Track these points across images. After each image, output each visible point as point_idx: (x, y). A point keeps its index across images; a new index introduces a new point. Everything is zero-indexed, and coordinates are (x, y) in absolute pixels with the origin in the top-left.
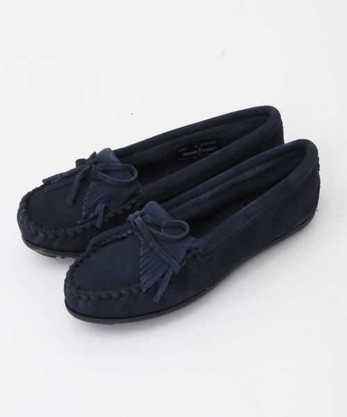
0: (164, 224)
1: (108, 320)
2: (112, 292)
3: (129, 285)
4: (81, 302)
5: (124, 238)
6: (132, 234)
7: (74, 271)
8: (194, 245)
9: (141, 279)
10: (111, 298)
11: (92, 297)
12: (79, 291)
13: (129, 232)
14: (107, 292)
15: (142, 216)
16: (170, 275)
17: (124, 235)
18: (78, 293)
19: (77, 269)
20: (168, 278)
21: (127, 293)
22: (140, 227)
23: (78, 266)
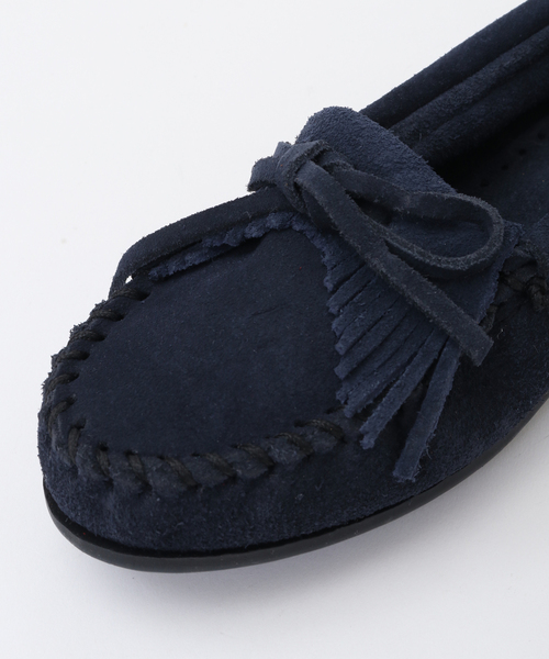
0: (408, 202)
1: (222, 558)
2: (234, 456)
3: (299, 424)
4: (110, 502)
5: (249, 245)
6: (284, 229)
7: (73, 377)
8: (520, 252)
9: (339, 395)
10: (234, 478)
11: (158, 481)
12: (102, 458)
13: (273, 221)
14: (213, 458)
15: (317, 160)
16: (450, 374)
17: (253, 232)
18: (97, 467)
19: (83, 368)
20: (444, 384)
21: (296, 455)
22: (321, 199)
23: (84, 356)
